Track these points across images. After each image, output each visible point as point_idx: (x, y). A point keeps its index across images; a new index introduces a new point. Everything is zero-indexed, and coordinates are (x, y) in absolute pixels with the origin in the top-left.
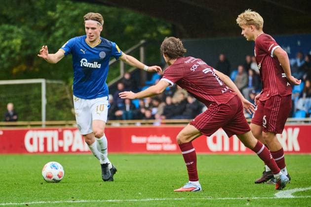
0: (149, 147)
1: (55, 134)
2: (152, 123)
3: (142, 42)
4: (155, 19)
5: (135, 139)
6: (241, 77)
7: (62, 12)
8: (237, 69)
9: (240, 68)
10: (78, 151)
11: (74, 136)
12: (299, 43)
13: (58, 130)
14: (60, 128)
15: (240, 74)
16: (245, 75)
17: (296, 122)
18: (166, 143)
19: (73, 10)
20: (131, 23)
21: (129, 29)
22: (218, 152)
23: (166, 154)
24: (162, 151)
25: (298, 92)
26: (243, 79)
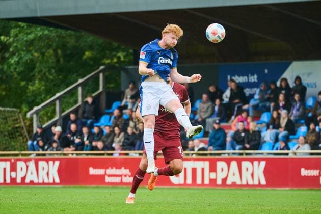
0: (108, 179)
1: (7, 165)
2: (112, 154)
3: (102, 67)
4: (115, 44)
5: (92, 171)
6: (206, 106)
7: (16, 35)
8: (201, 98)
9: (205, 96)
10: (32, 183)
11: (27, 167)
12: (266, 71)
13: (10, 160)
14: (13, 159)
15: (204, 103)
16: (210, 104)
17: (262, 154)
18: (126, 176)
19: (28, 34)
20: (91, 48)
21: (87, 54)
22: (180, 185)
23: (125, 186)
24: (122, 183)
25: (264, 122)
26: (208, 108)
